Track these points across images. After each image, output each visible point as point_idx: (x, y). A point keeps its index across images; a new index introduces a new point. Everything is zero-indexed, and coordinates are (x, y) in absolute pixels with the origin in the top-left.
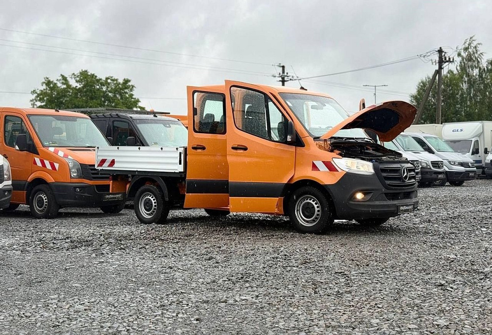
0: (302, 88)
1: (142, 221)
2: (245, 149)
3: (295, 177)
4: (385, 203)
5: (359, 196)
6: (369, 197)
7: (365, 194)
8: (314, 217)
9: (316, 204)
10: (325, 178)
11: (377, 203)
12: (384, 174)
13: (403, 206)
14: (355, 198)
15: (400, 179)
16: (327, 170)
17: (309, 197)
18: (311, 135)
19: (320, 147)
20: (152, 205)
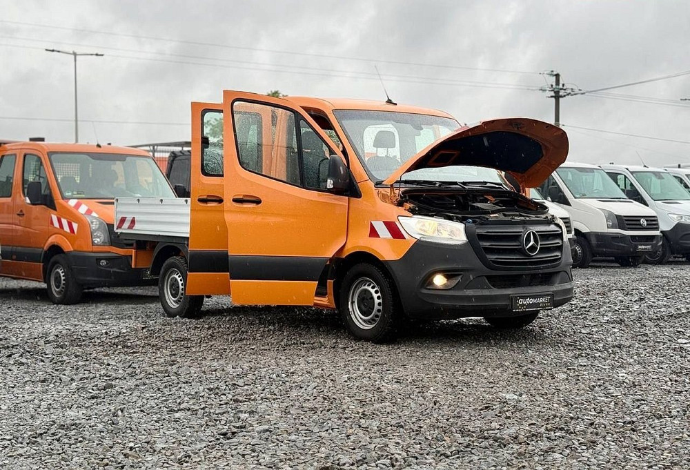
0: (389, 101)
1: (170, 313)
2: (258, 202)
3: (348, 246)
4: (486, 292)
5: (439, 281)
6: (454, 282)
7: (448, 277)
8: (373, 313)
9: (376, 292)
10: (387, 250)
11: (470, 292)
12: (486, 244)
13: (525, 297)
14: (431, 283)
15: (521, 251)
16: (390, 236)
17: (368, 281)
18: (371, 177)
19: (384, 197)
20: (178, 287)
